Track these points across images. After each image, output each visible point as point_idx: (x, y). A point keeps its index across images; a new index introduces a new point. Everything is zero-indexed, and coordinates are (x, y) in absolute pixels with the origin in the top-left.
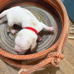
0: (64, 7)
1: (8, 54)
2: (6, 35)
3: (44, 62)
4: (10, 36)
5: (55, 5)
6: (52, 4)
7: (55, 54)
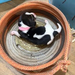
0: (65, 17)
1: (24, 67)
2: (15, 47)
3: (55, 70)
4: (20, 48)
5: (55, 14)
6: (53, 13)
7: (63, 61)
